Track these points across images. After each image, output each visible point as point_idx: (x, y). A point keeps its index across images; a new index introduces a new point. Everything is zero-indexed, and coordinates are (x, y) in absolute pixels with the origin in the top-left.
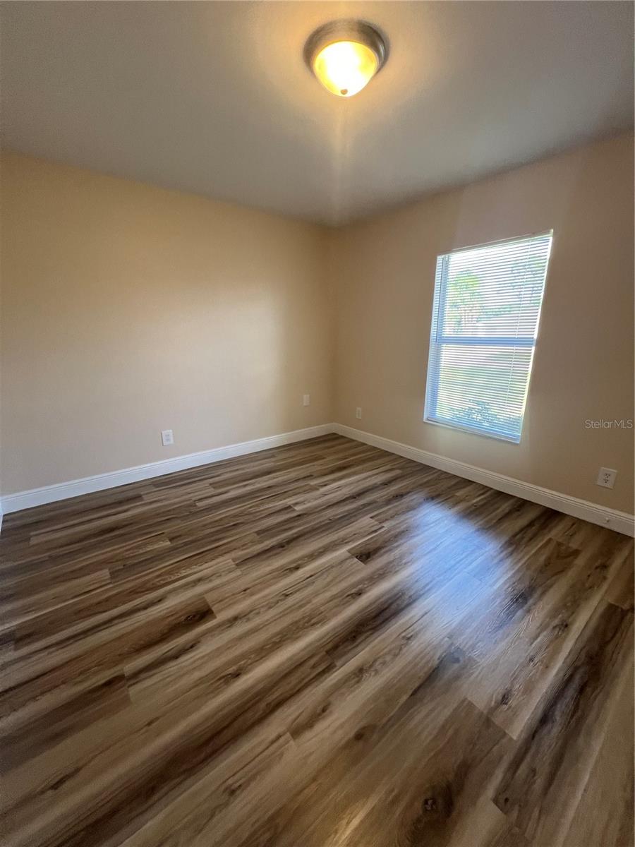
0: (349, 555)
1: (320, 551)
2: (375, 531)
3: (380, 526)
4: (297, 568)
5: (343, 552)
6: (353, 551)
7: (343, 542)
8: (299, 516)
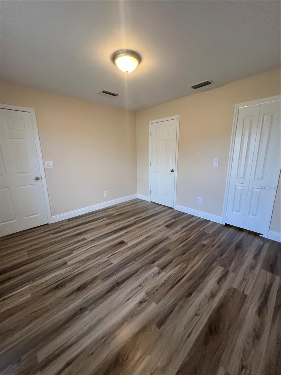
0: (128, 243)
1: (139, 244)
2: (113, 255)
3: (109, 258)
4: (147, 238)
5: (130, 244)
6: (126, 244)
7: (130, 248)
8: (154, 262)
